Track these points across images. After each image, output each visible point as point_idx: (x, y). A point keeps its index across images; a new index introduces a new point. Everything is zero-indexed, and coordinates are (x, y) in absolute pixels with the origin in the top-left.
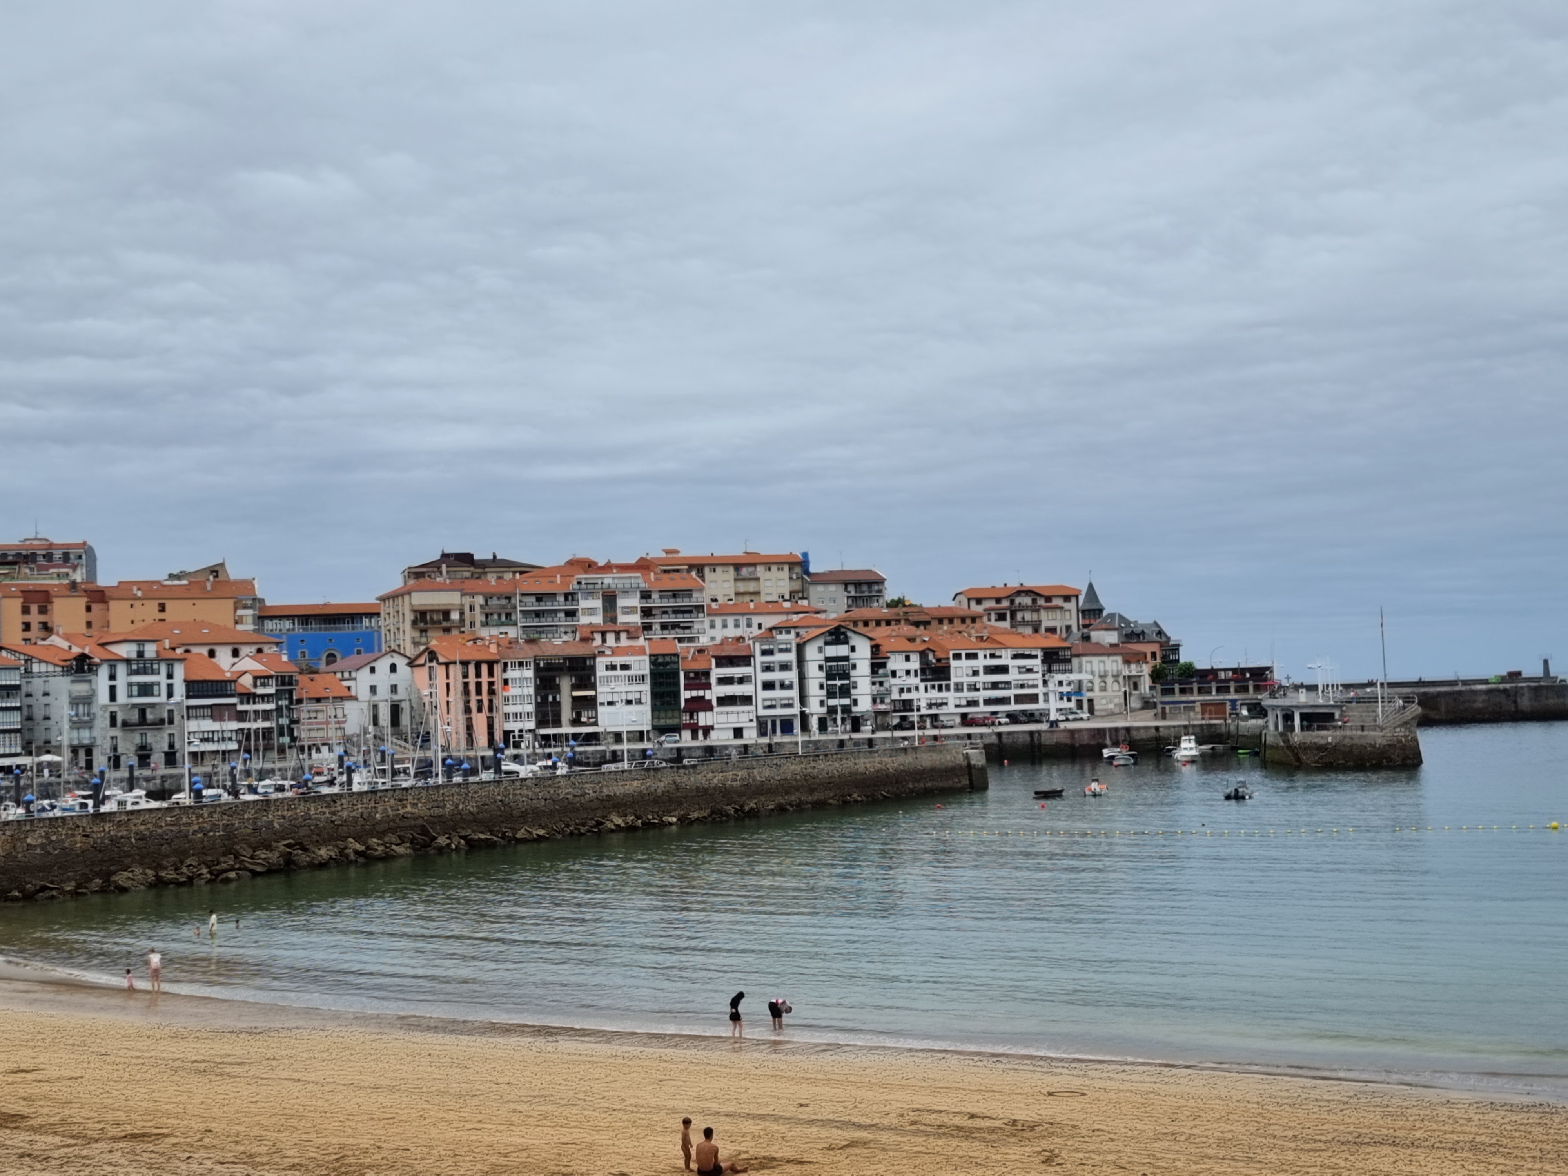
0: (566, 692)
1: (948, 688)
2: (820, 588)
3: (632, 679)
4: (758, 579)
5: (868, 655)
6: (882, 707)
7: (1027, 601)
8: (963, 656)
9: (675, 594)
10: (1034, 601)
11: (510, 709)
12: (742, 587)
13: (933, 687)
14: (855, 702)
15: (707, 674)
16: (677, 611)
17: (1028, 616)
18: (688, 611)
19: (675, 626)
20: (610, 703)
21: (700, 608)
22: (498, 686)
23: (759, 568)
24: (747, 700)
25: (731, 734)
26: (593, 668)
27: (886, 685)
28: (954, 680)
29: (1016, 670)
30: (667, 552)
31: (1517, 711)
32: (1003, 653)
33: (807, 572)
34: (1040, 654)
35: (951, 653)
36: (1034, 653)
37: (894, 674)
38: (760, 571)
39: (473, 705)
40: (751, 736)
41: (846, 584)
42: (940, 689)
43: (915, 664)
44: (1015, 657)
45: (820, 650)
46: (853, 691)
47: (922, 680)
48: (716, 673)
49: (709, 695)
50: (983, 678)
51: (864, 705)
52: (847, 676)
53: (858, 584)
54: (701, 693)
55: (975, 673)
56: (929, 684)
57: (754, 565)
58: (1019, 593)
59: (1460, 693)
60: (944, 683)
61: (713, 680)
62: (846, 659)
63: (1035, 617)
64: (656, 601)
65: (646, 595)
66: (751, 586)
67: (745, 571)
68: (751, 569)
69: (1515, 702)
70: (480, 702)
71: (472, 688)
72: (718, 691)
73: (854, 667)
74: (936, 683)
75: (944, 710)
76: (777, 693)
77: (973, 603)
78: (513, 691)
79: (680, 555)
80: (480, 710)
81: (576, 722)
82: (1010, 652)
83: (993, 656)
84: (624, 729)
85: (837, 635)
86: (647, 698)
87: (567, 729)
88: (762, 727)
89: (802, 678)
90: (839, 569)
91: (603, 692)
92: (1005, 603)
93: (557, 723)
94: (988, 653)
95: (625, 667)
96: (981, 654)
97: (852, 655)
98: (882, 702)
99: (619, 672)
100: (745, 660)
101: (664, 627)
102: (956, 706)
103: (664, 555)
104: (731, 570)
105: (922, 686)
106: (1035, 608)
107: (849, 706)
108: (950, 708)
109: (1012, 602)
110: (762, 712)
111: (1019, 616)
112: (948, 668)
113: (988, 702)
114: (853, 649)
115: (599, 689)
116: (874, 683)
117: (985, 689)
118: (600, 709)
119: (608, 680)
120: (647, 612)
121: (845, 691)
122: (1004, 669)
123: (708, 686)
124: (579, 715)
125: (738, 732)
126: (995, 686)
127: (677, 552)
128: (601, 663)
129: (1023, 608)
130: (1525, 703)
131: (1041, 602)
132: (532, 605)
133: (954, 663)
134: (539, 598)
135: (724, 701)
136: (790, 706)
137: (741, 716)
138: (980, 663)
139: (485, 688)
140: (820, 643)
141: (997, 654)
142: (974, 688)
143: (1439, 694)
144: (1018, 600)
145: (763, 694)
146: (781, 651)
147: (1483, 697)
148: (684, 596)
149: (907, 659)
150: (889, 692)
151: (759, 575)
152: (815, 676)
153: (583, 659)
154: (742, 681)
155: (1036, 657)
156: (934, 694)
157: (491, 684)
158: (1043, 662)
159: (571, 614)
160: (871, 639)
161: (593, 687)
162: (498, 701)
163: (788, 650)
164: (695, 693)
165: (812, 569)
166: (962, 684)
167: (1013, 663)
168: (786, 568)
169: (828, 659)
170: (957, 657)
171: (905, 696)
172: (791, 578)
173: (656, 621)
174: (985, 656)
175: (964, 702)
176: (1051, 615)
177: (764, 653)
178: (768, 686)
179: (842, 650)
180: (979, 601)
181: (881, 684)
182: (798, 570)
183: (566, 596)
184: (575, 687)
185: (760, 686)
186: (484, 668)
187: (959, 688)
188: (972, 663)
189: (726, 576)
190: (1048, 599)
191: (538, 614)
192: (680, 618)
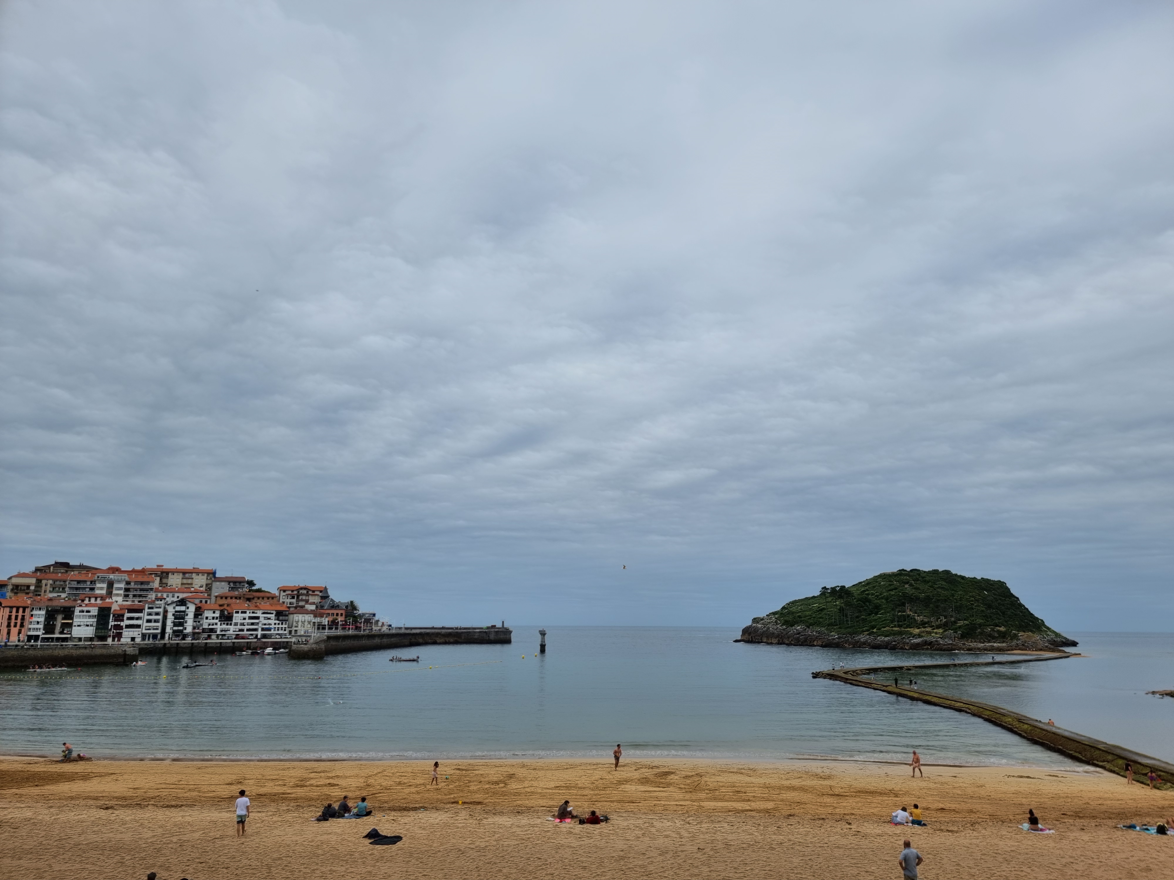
0: (60, 620)
1: (231, 624)
2: (218, 583)
3: (90, 617)
4: (193, 578)
5: (194, 610)
6: (197, 631)
7: (305, 592)
8: (240, 612)
9: (142, 583)
10: (307, 592)
11: (30, 626)
12: (185, 581)
13: (224, 624)
14: (185, 629)
15: (123, 616)
16: (141, 590)
17: (304, 598)
18: (147, 590)
19: (140, 596)
20: (79, 626)
21: (152, 589)
22: (27, 617)
23: (194, 574)
24: (138, 626)
25: (130, 640)
26: (73, 612)
27: (201, 622)
28: (234, 621)
29: (263, 618)
30: (158, 566)
31: (489, 640)
32: (258, 612)
33: (215, 577)
34: (274, 612)
35: (235, 611)
36: (272, 612)
37: (207, 618)
38: (194, 575)
39: (12, 624)
40: (138, 640)
41: (229, 582)
42: (227, 624)
43: (217, 614)
44: (263, 613)
45: (174, 608)
46: (185, 624)
47: (219, 621)
48: (127, 615)
49: (122, 624)
50: (247, 621)
51: (189, 629)
52: (183, 618)
53: (235, 582)
54: (119, 623)
55: (244, 619)
56: (222, 622)
57: (192, 573)
58: (302, 588)
59: (470, 632)
60: (229, 622)
61: (125, 618)
62: (184, 612)
63: (307, 598)
64: (132, 585)
65: (128, 583)
66: (189, 581)
67: (187, 575)
68: (190, 574)
69: (489, 636)
70: (16, 623)
71: (13, 617)
72: (127, 622)
73: (187, 615)
74: (226, 622)
75: (228, 633)
76: (153, 624)
77: (282, 592)
78: (35, 619)
79: (163, 567)
80: (15, 626)
81: (62, 633)
82: (261, 612)
83: (253, 613)
84: (83, 636)
85: (182, 602)
86: (95, 624)
87: (57, 635)
88: (144, 636)
89: (165, 618)
90: (231, 576)
91: (76, 621)
92: (295, 592)
93: (53, 633)
94: (251, 611)
95: (88, 612)
96: (248, 612)
97: (187, 610)
98: (198, 629)
99: (85, 614)
100: (140, 611)
101: (134, 596)
102: (234, 631)
103: (156, 567)
104: (181, 575)
105: (219, 623)
106: (307, 595)
107: (183, 630)
108: (231, 632)
109: (298, 592)
110: (144, 631)
111: (300, 597)
112: (232, 616)
113: (248, 630)
114: (188, 608)
115: (75, 620)
116: (195, 622)
117: (248, 625)
118: (74, 628)
119: (79, 617)
120: (127, 590)
121: (181, 624)
122: (258, 618)
123: (123, 620)
124: (63, 630)
125: (133, 639)
126: (252, 624)
127: (162, 566)
128: (77, 610)
129: (303, 594)
130: (492, 637)
131: (310, 593)
132: (74, 585)
133: (235, 615)
134: (79, 582)
135: (128, 626)
136: (157, 629)
137: (135, 633)
138: (247, 615)
139: (20, 617)
140: (174, 605)
141: (256, 612)
142: (243, 624)
143: (462, 632)
144: (301, 591)
145: (146, 624)
146: (157, 608)
147: (478, 634)
148: (146, 584)
149: (214, 612)
150: (202, 625)
151: (193, 577)
152: (170, 618)
153: (70, 608)
154: (137, 619)
155: (273, 613)
156: (224, 626)
157: (23, 616)
158: (275, 616)
159: (92, 589)
160: (196, 604)
161: (72, 619)
162: (26, 623)
163: (160, 608)
164: (116, 623)
165: (217, 576)
166: (238, 623)
167: (262, 616)
168: (206, 575)
169: (176, 612)
170: (237, 612)
171: (211, 627)
172: (207, 579)
173: (131, 594)
174: (250, 613)
175: (237, 630)
176: (313, 597)
177: (149, 608)
178: (149, 621)
179: (183, 608)
180: (284, 591)
181: (199, 622)
182: (211, 576)
183: (91, 582)
184: (63, 619)
185: (145, 621)
186: (21, 610)
187: (236, 624)
188: (244, 615)
189: (178, 577)
190: (314, 591)
191: (77, 589)
192: (142, 593)
